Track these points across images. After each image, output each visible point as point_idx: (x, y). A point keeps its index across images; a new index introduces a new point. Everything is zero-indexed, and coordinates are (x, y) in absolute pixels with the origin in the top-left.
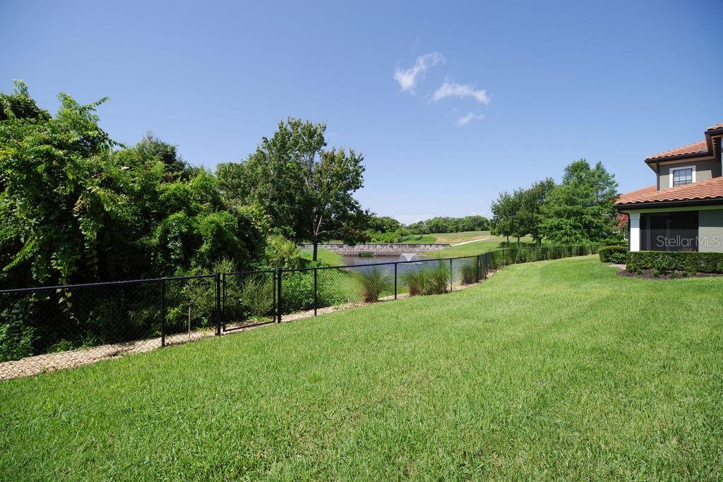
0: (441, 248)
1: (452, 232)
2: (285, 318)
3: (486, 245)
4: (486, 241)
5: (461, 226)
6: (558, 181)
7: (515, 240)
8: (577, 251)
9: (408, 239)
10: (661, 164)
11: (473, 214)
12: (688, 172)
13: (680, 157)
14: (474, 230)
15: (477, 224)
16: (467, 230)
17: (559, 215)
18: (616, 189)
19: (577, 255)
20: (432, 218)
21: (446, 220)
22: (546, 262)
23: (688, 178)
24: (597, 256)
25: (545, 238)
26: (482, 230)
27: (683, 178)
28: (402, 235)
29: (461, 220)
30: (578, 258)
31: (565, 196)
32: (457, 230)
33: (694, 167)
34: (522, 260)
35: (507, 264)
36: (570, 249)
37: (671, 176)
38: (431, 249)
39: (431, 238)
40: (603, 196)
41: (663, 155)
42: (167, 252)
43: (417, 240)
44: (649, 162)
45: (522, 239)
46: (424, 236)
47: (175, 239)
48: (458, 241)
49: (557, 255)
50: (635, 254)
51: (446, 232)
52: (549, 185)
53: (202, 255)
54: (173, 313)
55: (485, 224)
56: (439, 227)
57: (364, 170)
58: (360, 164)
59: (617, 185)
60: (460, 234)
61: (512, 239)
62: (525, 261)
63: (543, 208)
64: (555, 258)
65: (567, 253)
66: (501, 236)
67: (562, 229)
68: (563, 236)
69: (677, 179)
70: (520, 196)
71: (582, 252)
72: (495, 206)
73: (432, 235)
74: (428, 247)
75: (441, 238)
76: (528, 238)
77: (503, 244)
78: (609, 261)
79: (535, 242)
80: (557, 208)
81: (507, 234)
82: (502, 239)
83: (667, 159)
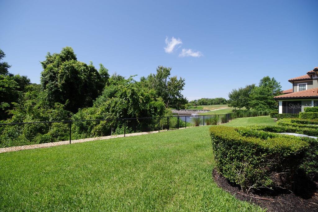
0: (206, 112)
1: (209, 105)
2: (180, 129)
3: (226, 111)
4: (226, 109)
5: (214, 102)
6: (257, 85)
7: (239, 109)
8: (264, 113)
9: (191, 108)
10: (294, 82)
11: (219, 97)
12: (304, 85)
13: (301, 80)
14: (219, 104)
15: (221, 102)
16: (216, 104)
17: (257, 99)
18: (281, 89)
19: (263, 115)
20: (200, 98)
21: (207, 99)
22: (250, 118)
23: (304, 87)
24: (269, 116)
25: (251, 108)
26: (223, 104)
27: (302, 87)
28: (188, 106)
29: (213, 100)
30: (264, 116)
31: (259, 91)
32: (212, 104)
33: (306, 83)
34: (241, 117)
35: (236, 118)
36: (261, 113)
37: (298, 86)
38: (202, 112)
39: (201, 107)
40: (275, 91)
41: (295, 79)
42: (150, 111)
43: (195, 108)
44: (290, 81)
45: (241, 109)
46: (198, 106)
47: (153, 108)
48: (213, 109)
49: (255, 115)
50: (280, 114)
51: (207, 105)
52: (253, 87)
53: (158, 112)
54: (156, 126)
55: (225, 102)
56: (204, 103)
57: (185, 84)
58: (184, 82)
59: (281, 87)
60: (213, 106)
61: (237, 109)
62: (242, 117)
63: (250, 96)
64: (254, 116)
65: (259, 114)
66: (233, 107)
67: (258, 105)
68: (259, 108)
69: (300, 88)
70: (241, 91)
71: (266, 114)
72: (230, 95)
73: (201, 106)
74: (201, 111)
75: (205, 107)
76: (244, 108)
77: (233, 111)
78: (273, 117)
79: (247, 110)
80: (256, 96)
81: (235, 106)
82: (233, 108)
83: (296, 80)
